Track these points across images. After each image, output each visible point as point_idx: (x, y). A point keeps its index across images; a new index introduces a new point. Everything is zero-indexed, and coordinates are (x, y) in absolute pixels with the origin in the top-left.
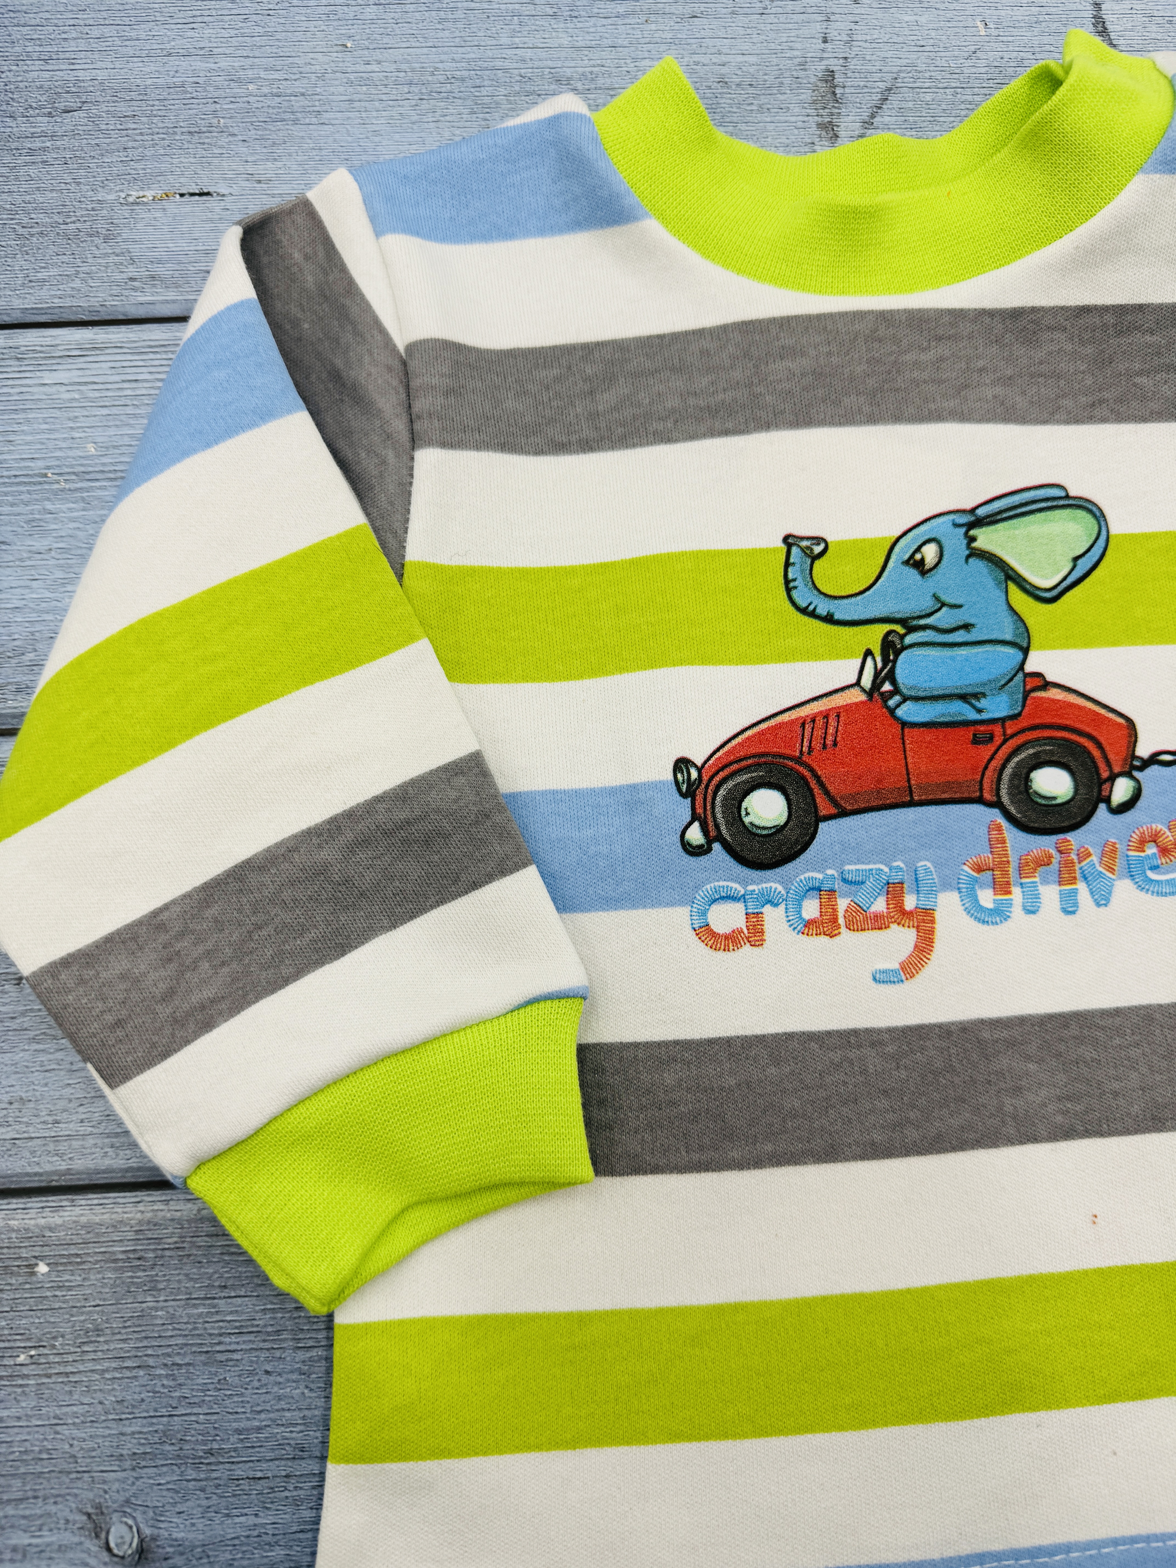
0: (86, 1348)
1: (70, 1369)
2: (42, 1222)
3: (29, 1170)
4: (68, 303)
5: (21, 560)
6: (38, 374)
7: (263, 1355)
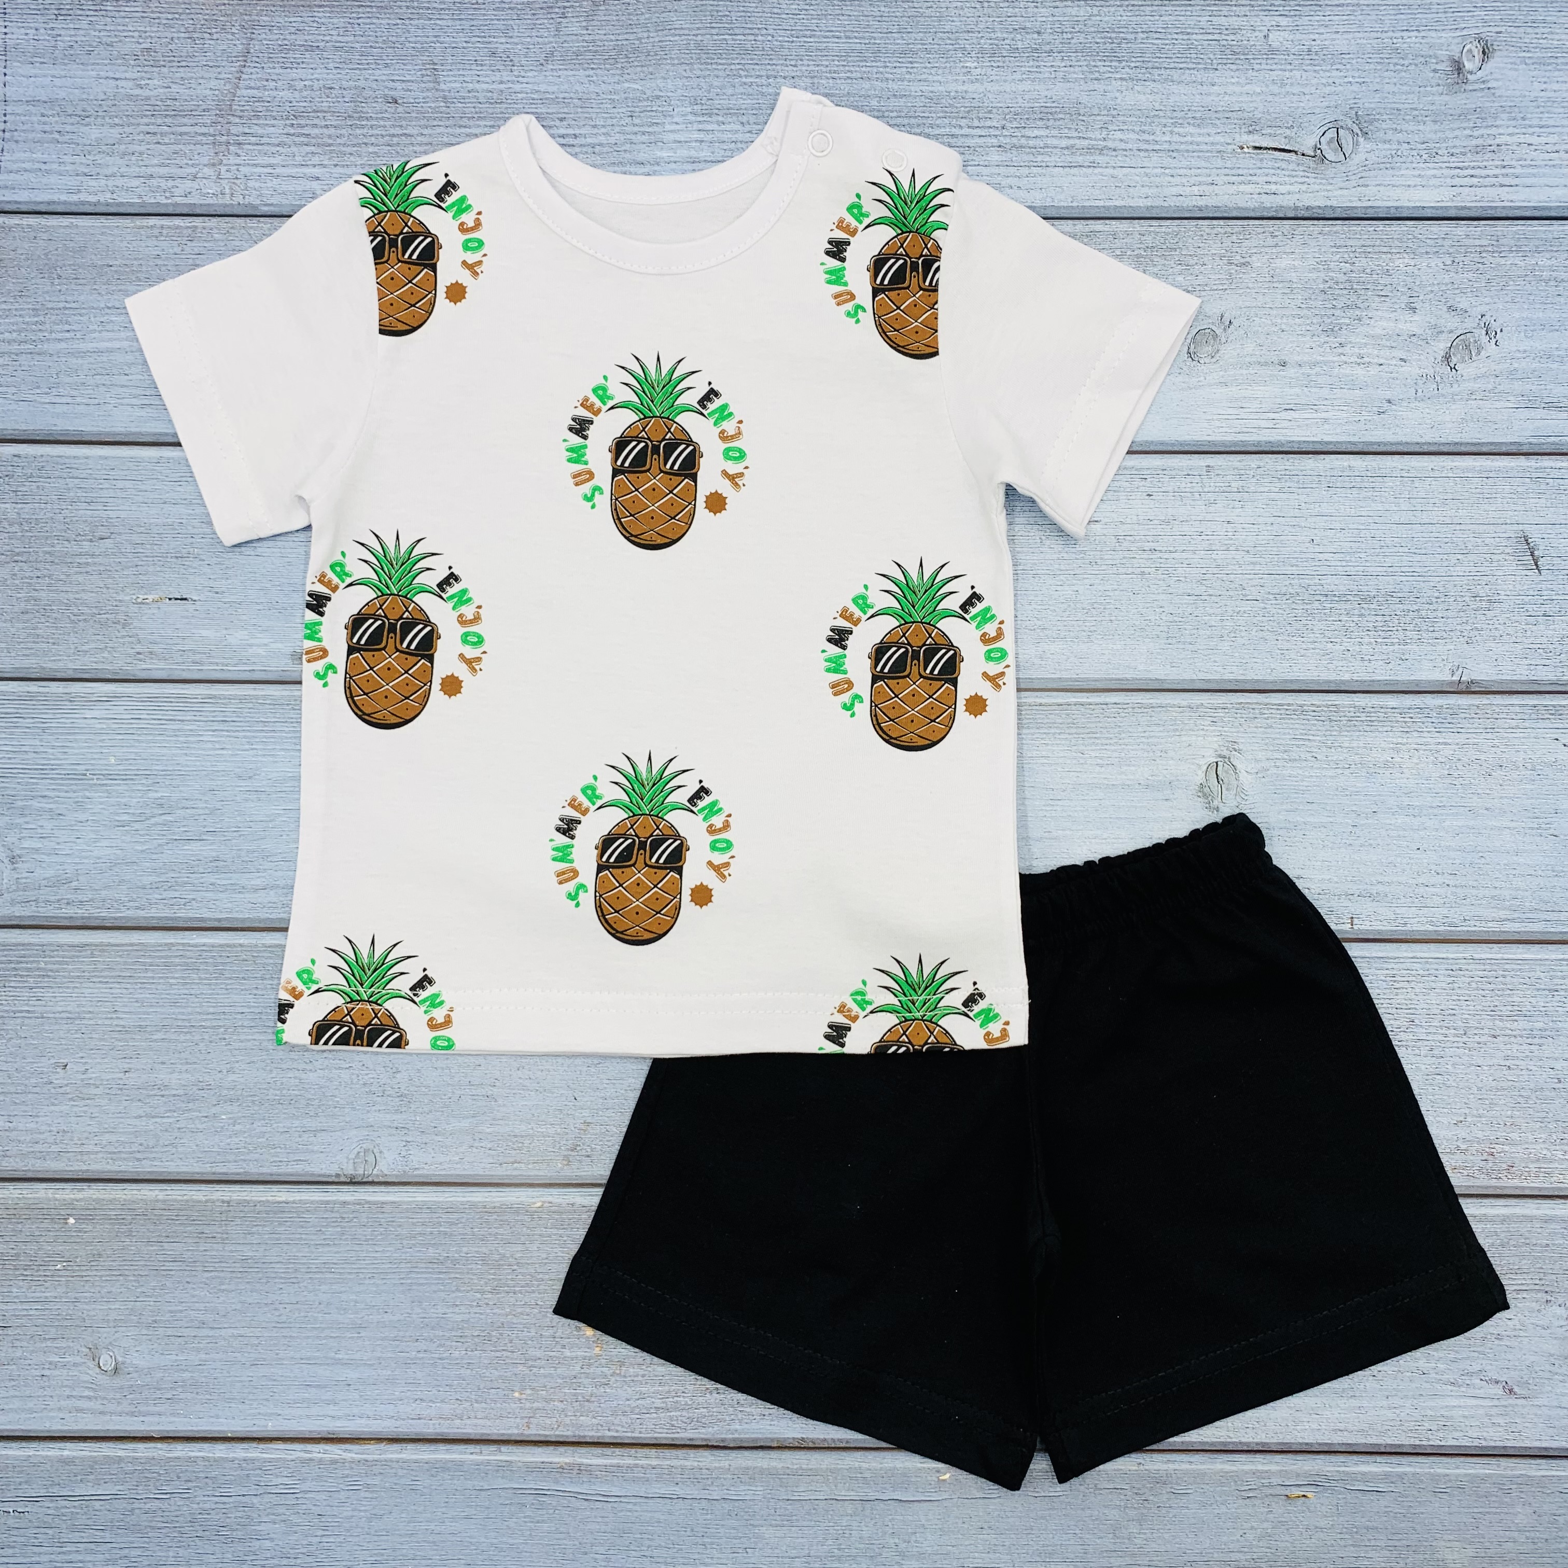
0: (93, 1263)
1: (84, 1274)
2: (72, 1196)
3: (67, 1169)
4: (100, 666)
5: (71, 826)
6: (82, 711)
7: (187, 1273)
